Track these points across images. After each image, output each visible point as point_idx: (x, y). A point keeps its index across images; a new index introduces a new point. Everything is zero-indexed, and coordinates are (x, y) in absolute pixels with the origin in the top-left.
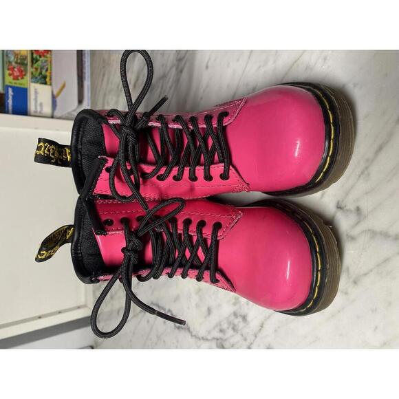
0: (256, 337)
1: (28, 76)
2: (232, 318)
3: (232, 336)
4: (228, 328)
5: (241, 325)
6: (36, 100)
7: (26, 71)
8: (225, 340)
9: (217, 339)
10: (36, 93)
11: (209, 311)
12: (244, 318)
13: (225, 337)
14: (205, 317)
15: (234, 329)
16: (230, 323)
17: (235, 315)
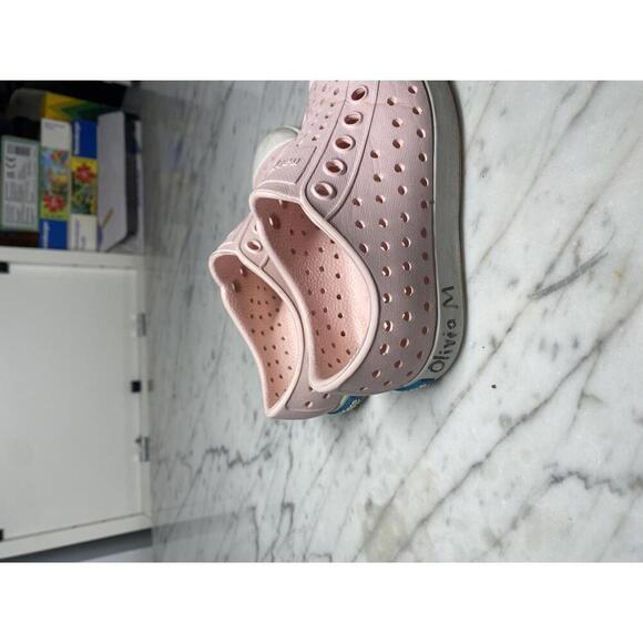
1: (69, 207)
6: (77, 234)
7: (65, 201)
8: (271, 443)
9: (265, 449)
10: (78, 225)
11: (255, 416)
13: (270, 440)
14: (253, 427)
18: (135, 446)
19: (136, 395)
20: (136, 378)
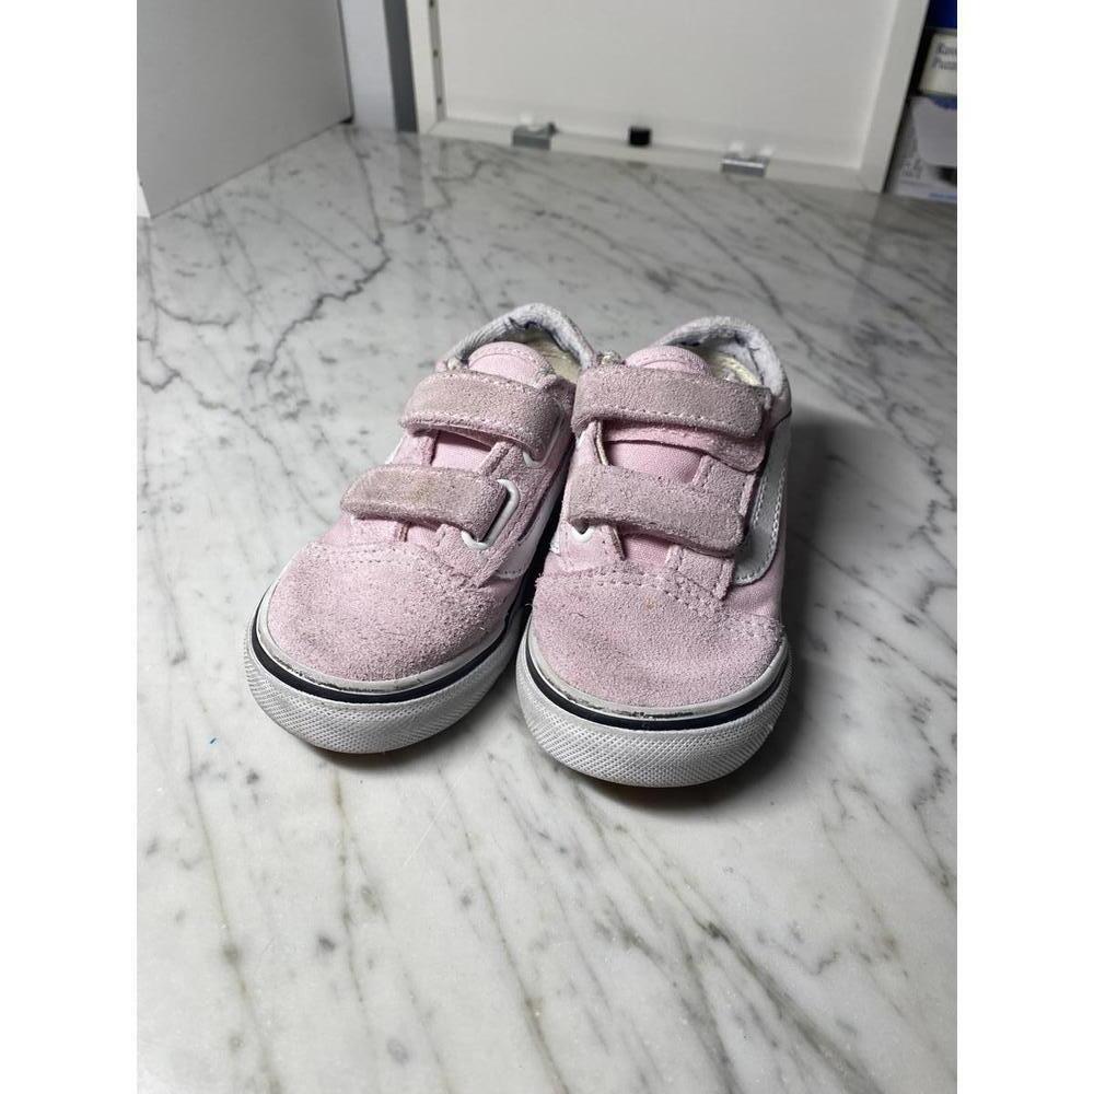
0: (253, 427)
2: (301, 397)
3: (268, 390)
4: (285, 386)
5: (282, 409)
8: (265, 377)
9: (272, 364)
11: (330, 361)
12: (292, 416)
13: (271, 377)
14: (320, 353)
15: (280, 396)
16: (293, 391)
17: (305, 403)
18: (544, 121)
19: (625, 136)
20: (655, 138)
